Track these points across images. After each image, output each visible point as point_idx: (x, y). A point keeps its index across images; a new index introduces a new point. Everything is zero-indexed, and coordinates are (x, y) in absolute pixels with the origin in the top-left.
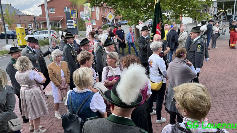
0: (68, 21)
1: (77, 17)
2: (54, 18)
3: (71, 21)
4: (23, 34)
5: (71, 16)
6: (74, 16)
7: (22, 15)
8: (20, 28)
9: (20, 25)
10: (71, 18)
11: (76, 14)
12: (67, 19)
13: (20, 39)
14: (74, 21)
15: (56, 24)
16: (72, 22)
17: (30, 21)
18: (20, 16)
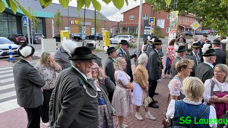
0: (146, 27)
1: (154, 24)
2: (133, 24)
3: (148, 27)
4: (108, 37)
5: (149, 23)
6: (152, 23)
7: (106, 20)
8: (106, 32)
9: (104, 29)
10: (149, 24)
11: (154, 21)
12: (145, 25)
13: (105, 40)
14: (151, 28)
15: (134, 30)
16: (149, 29)
17: (112, 26)
18: (105, 21)
